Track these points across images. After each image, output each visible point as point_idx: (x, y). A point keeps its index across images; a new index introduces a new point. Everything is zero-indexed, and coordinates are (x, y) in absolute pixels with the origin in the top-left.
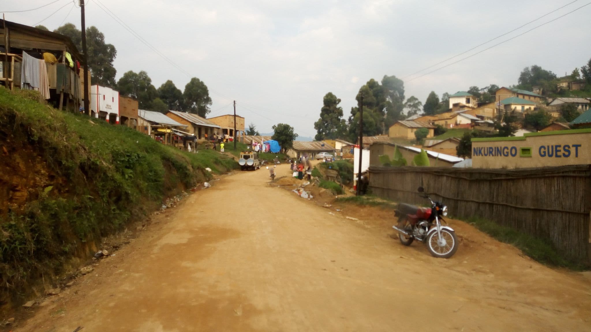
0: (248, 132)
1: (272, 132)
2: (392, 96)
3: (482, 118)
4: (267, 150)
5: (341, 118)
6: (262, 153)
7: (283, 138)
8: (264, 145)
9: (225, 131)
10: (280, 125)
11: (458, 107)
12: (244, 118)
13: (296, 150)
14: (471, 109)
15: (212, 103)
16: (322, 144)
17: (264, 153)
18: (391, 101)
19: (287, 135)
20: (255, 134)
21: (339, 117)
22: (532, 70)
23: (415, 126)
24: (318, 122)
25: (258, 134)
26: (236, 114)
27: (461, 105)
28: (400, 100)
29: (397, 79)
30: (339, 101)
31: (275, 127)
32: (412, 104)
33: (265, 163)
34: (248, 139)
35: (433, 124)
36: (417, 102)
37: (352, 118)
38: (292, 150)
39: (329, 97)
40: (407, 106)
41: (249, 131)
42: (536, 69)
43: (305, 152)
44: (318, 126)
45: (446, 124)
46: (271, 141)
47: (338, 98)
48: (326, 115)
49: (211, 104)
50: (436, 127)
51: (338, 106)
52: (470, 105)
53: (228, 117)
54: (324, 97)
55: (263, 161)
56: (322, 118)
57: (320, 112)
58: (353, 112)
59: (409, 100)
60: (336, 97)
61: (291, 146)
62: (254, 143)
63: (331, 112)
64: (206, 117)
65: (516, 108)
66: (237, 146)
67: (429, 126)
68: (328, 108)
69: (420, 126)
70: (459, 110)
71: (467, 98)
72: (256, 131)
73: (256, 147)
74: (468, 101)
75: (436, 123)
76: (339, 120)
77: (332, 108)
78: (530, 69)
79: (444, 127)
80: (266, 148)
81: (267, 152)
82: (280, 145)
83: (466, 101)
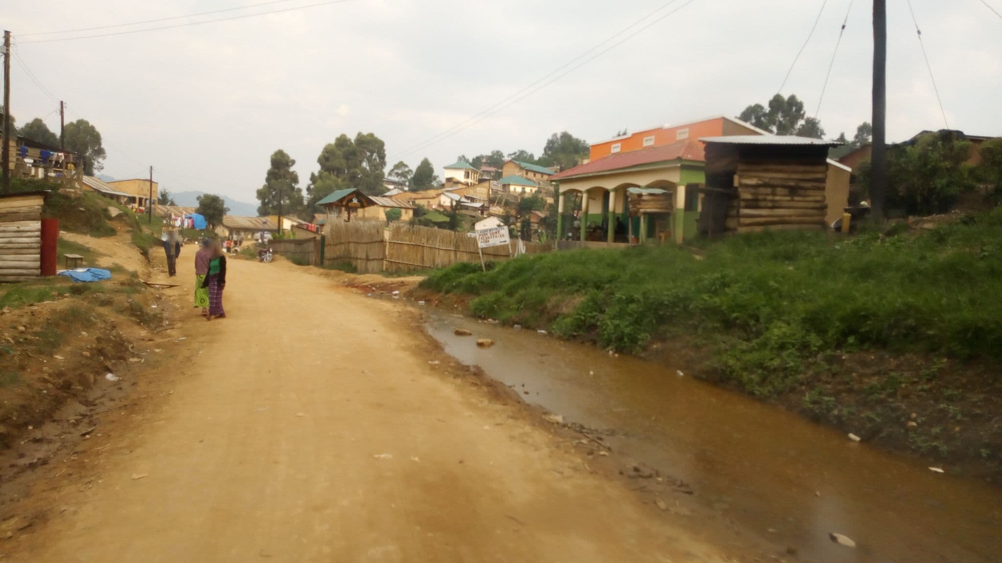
0: (159, 200)
1: (197, 205)
2: (369, 161)
3: (473, 200)
4: (190, 226)
5: (297, 186)
6: (183, 228)
7: (210, 212)
8: (186, 220)
9: (132, 200)
10: (207, 197)
11: (451, 183)
12: (157, 183)
13: (227, 227)
14: (464, 187)
15: (106, 156)
16: (265, 221)
17: (186, 229)
18: (368, 168)
19: (216, 209)
20: (169, 203)
21: (293, 185)
22: (562, 137)
23: (390, 205)
24: (261, 189)
25: (172, 204)
26: (153, 180)
27: (454, 180)
28: (380, 167)
29: (376, 138)
30: (293, 162)
31: (201, 197)
32: (400, 172)
33: (188, 240)
34: (160, 209)
35: (414, 203)
36: (407, 169)
37: (312, 187)
38: (221, 226)
39: (279, 156)
40: (393, 174)
41: (160, 198)
42: (566, 136)
43: (238, 230)
44: (261, 194)
45: (429, 204)
46: (194, 215)
47: (292, 157)
48: (273, 181)
49: (104, 158)
50: (416, 207)
51: (292, 169)
52: (470, 181)
53: (138, 181)
54: (272, 155)
55: (186, 239)
56: (269, 184)
57: (265, 175)
58: (313, 178)
59: (397, 167)
60: (288, 157)
61: (220, 222)
62: (173, 217)
63: (280, 177)
64: (94, 174)
65: (515, 189)
66: (153, 219)
67: (408, 206)
68: (276, 171)
69: (395, 205)
70: (452, 187)
71: (466, 172)
72: (170, 198)
73: (176, 222)
74: (467, 175)
75: (417, 202)
76: (293, 188)
77: (282, 172)
78: (559, 136)
79: (426, 207)
80: (188, 224)
81: (190, 228)
82: (206, 220)
83: (465, 175)
